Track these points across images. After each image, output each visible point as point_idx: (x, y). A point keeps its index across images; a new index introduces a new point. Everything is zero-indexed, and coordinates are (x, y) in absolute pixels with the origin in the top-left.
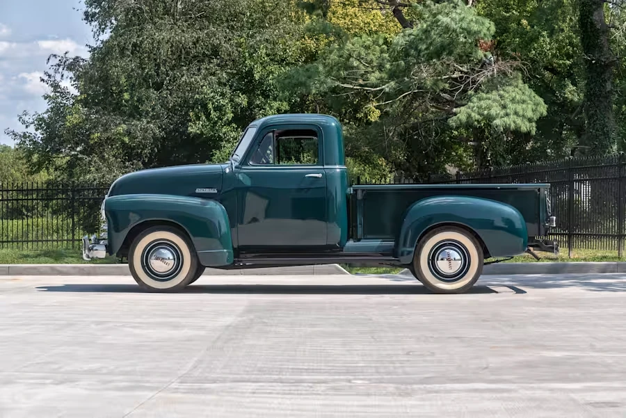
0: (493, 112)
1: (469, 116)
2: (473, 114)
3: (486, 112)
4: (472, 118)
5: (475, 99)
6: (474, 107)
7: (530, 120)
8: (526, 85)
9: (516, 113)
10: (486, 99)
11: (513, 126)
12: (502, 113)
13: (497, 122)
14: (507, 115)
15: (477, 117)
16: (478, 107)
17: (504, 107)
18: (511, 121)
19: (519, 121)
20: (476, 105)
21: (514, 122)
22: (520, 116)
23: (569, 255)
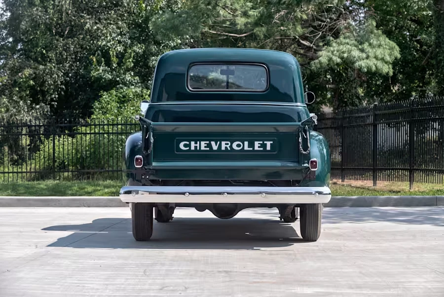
1: (330, 60)
2: (334, 58)
3: (345, 55)
4: (333, 62)
5: (334, 44)
6: (334, 51)
7: (388, 63)
9: (376, 58)
10: (345, 43)
11: (374, 68)
14: (368, 57)
15: (339, 60)
16: (338, 51)
17: (363, 51)
18: (372, 63)
19: (379, 64)
20: (336, 49)
21: (375, 65)
22: (379, 60)
23: (410, 189)
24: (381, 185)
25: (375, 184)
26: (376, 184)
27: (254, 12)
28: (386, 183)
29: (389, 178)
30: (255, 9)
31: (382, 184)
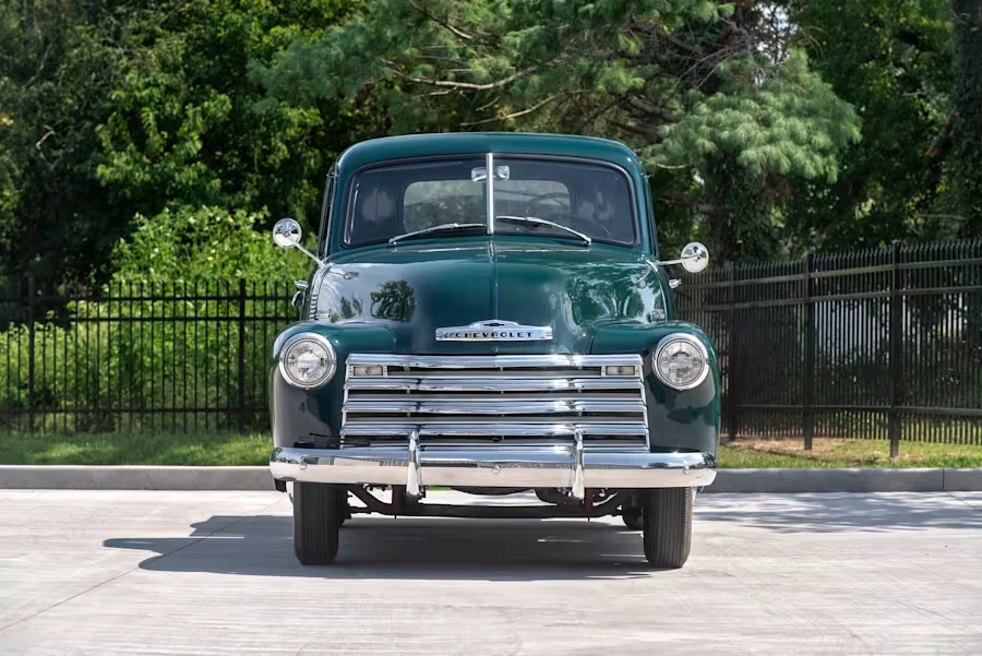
0: (741, 132)
1: (690, 144)
2: (700, 141)
3: (726, 134)
4: (696, 148)
5: (703, 108)
6: (700, 123)
7: (824, 152)
8: (816, 74)
9: (794, 136)
11: (785, 165)
12: (762, 134)
13: (750, 153)
14: (772, 140)
15: (709, 145)
16: (708, 125)
17: (766, 122)
18: (782, 154)
19: (800, 154)
20: (705, 119)
21: (789, 156)
22: (801, 144)
23: (891, 456)
24: (823, 449)
25: (808, 446)
26: (811, 445)
27: (515, 36)
28: (835, 443)
29: (842, 431)
30: (518, 30)
31: (824, 446)
